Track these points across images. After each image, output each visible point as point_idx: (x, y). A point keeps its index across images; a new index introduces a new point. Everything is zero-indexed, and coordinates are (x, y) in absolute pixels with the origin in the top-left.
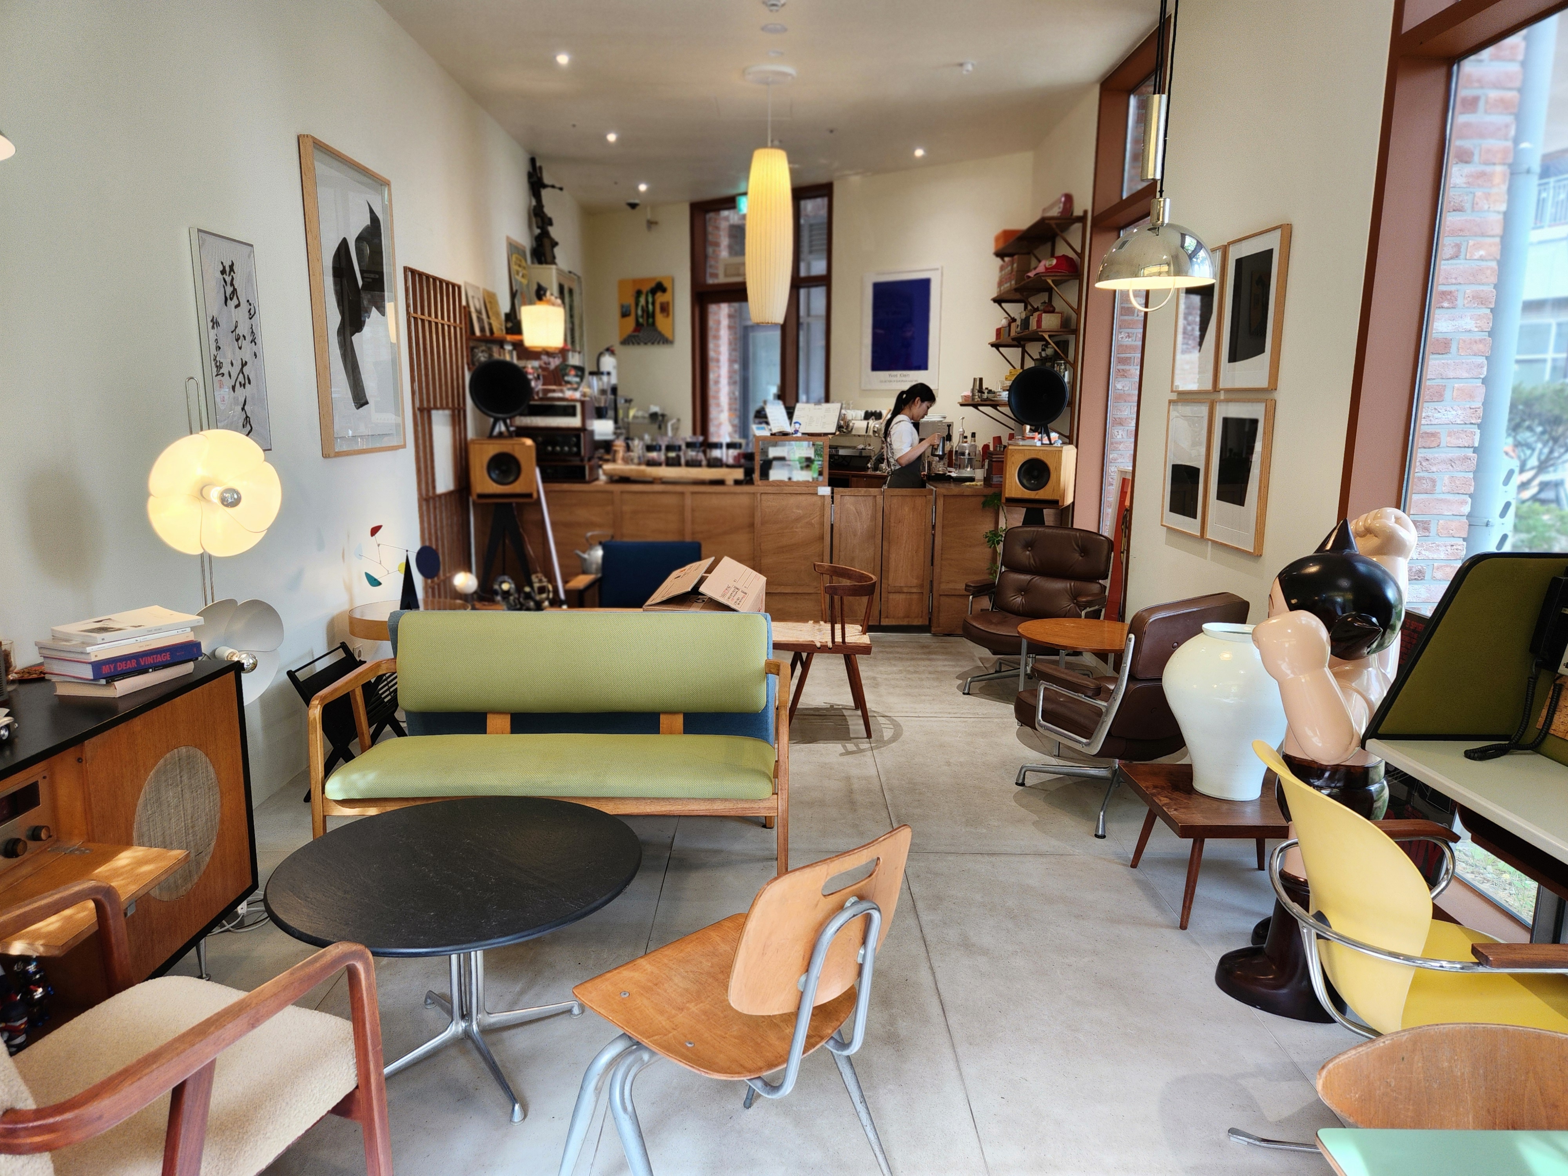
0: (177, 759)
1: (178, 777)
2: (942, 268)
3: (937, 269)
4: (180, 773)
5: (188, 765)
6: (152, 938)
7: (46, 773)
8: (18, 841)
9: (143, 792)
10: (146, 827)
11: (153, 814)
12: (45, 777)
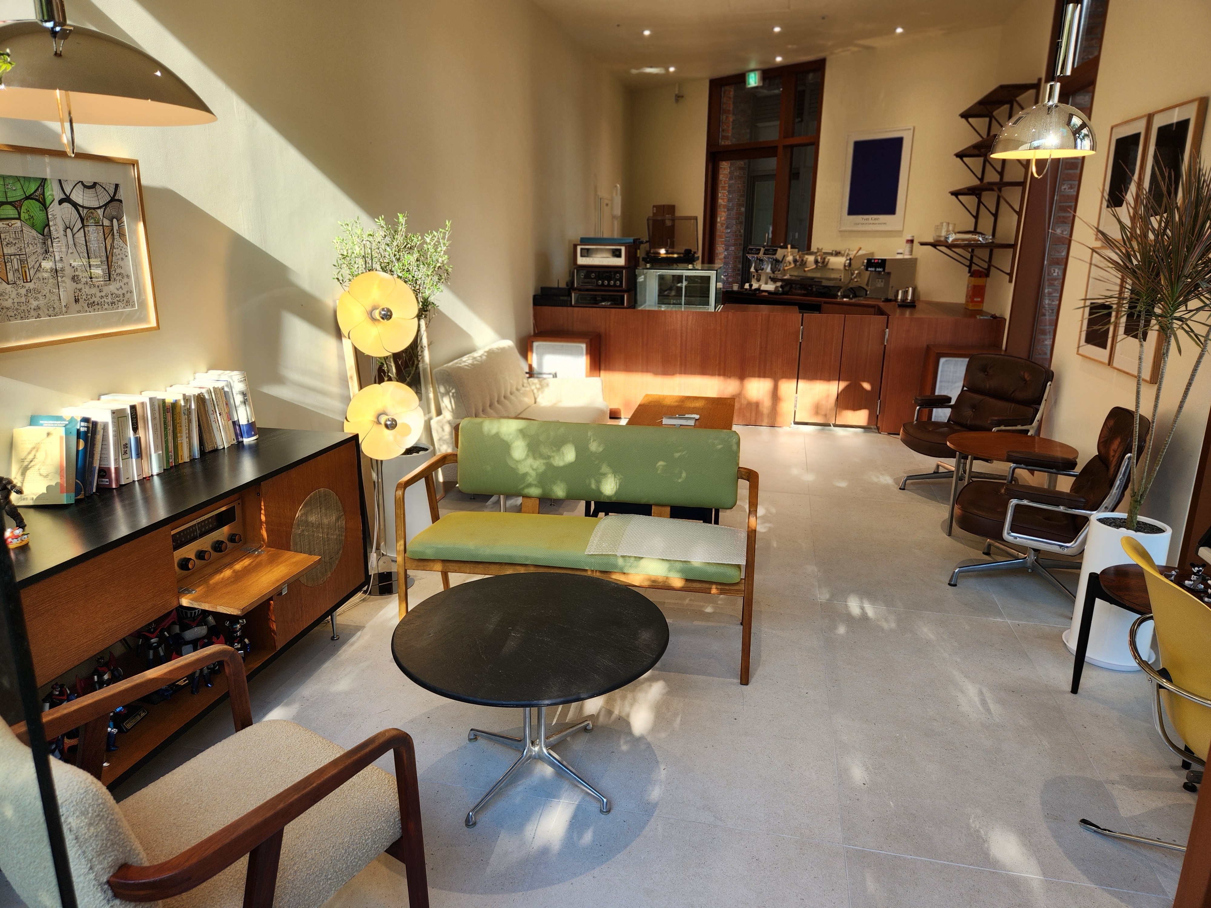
0: (318, 496)
1: (319, 508)
2: (914, 128)
3: (910, 129)
4: (320, 505)
5: (325, 500)
6: (302, 609)
7: (240, 501)
8: (222, 542)
9: (297, 515)
10: (298, 540)
11: (303, 531)
12: (239, 504)
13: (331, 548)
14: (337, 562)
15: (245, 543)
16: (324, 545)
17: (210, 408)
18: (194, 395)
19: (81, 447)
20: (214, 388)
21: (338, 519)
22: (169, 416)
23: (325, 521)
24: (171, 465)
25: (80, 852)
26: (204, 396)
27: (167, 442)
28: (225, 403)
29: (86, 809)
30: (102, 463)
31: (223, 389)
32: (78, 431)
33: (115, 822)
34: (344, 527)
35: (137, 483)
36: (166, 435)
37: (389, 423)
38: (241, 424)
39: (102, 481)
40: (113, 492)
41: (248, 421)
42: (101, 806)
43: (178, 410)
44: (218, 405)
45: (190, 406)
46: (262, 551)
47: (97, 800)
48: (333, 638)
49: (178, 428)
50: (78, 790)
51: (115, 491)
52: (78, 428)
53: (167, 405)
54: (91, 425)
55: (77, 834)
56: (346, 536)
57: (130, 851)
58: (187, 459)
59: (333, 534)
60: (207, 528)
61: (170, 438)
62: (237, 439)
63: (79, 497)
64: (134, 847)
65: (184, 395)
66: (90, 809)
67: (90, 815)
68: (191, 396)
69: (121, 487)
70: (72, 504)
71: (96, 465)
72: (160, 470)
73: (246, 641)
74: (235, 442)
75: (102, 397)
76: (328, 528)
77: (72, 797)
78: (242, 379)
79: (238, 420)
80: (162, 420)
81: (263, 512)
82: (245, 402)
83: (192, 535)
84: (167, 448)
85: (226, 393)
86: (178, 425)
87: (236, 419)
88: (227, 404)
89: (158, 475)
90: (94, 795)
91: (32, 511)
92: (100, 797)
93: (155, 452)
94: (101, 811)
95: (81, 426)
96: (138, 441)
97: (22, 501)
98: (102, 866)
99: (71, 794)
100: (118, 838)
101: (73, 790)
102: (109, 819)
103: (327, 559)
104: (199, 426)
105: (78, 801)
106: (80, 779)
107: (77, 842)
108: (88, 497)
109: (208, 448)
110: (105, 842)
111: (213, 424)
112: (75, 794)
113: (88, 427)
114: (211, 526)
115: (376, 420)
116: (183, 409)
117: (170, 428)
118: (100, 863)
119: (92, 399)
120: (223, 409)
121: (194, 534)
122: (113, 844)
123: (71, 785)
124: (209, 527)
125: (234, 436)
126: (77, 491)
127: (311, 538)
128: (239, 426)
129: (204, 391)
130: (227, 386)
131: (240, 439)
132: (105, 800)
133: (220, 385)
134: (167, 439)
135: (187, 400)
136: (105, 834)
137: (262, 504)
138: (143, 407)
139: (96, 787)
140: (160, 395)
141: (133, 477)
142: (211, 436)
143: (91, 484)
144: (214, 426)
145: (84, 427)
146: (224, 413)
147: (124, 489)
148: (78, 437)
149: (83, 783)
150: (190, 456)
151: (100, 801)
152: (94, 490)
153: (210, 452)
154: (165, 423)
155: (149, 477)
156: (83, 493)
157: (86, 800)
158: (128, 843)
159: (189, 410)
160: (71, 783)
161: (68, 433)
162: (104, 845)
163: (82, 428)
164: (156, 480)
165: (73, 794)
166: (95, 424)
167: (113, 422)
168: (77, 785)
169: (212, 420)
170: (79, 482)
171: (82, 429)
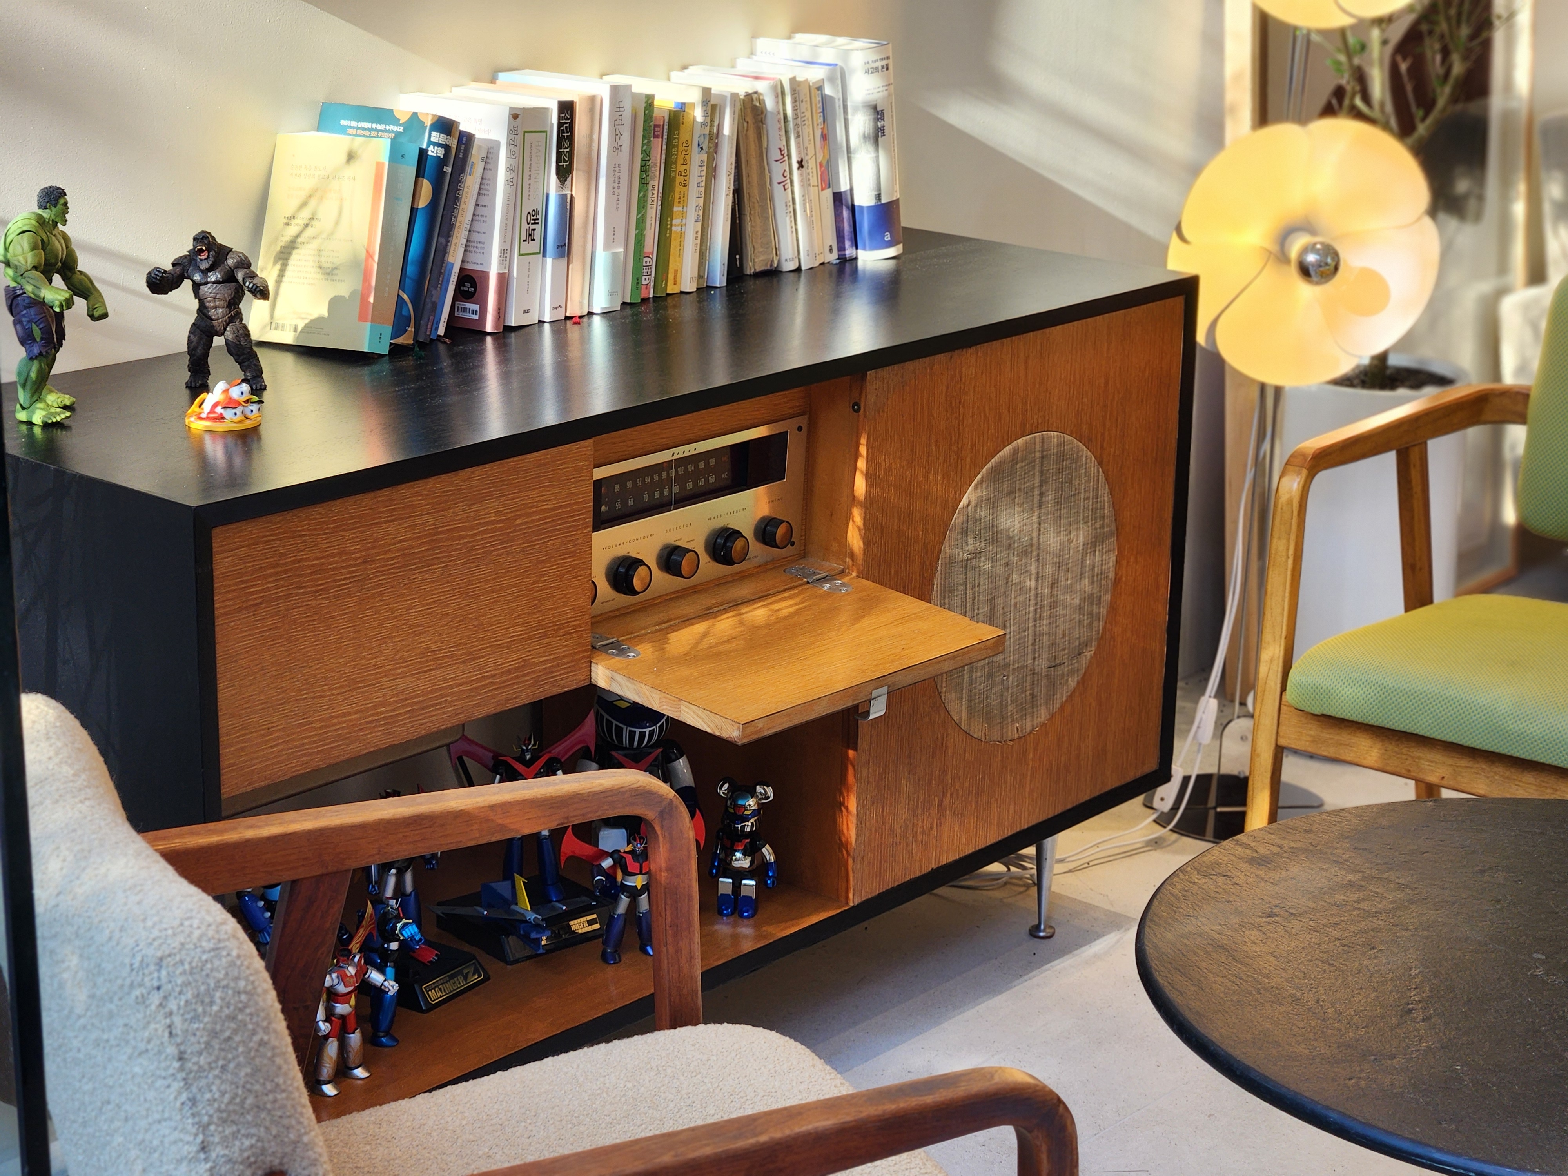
0: (1038, 455)
1: (1036, 492)
4: (1041, 486)
5: (1060, 471)
6: (941, 802)
7: (803, 421)
8: (737, 534)
9: (964, 501)
10: (960, 578)
11: (976, 554)
12: (800, 429)
13: (1060, 632)
14: (1072, 683)
15: (804, 554)
16: (1038, 618)
17: (774, 139)
18: (734, 96)
19: (423, 202)
20: (793, 80)
21: (1094, 545)
22: (658, 147)
23: (1052, 540)
24: (643, 296)
25: (184, 1097)
26: (762, 102)
27: (641, 223)
28: (818, 133)
29: (208, 990)
30: (472, 257)
31: (820, 88)
32: (423, 153)
33: (269, 1054)
34: (1112, 575)
35: (547, 327)
36: (642, 204)
37: (1311, 258)
38: (856, 203)
39: (464, 310)
40: (483, 341)
41: (879, 197)
42: (243, 997)
43: (684, 135)
44: (798, 136)
45: (720, 127)
46: (842, 585)
47: (237, 979)
48: (1034, 932)
49: (678, 188)
50: (200, 938)
51: (489, 339)
52: (424, 147)
53: (656, 114)
54: (454, 143)
55: (182, 1048)
56: (1113, 608)
57: (295, 1143)
58: (689, 286)
59: (1069, 589)
60: (701, 483)
61: (653, 213)
62: (841, 248)
63: (400, 340)
64: (306, 1139)
65: (706, 92)
66: (218, 994)
67: (215, 1008)
68: (725, 97)
69: (505, 332)
70: (381, 356)
71: (455, 258)
72: (611, 301)
73: (767, 852)
74: (833, 257)
75: (502, 76)
76: (1059, 565)
77: (184, 952)
78: (879, 64)
79: (851, 190)
80: (639, 157)
81: (862, 464)
82: (877, 136)
83: (657, 495)
84: (640, 241)
85: (826, 104)
86: (679, 179)
87: (844, 187)
88: (824, 137)
89: (606, 314)
90: (232, 964)
91: (288, 359)
92: (243, 975)
93: (606, 247)
94: (241, 1010)
95: (430, 143)
96: (567, 208)
97: (274, 332)
98: (226, 1152)
99: (183, 944)
100: (271, 1097)
101: (189, 936)
102: (256, 1038)
103: (1042, 664)
104: (738, 193)
105: (194, 964)
106: (209, 919)
107: (181, 1069)
108: (421, 345)
109: (754, 263)
110: (240, 1091)
111: (778, 190)
112: (191, 946)
113: (447, 148)
114: (712, 479)
115: (1275, 248)
116: (698, 132)
117: (656, 183)
118: (225, 1141)
119: (477, 80)
120: (811, 152)
121: (662, 493)
122: (258, 1108)
123: (187, 923)
124: (706, 480)
125: (831, 239)
126: (399, 326)
127: (1000, 583)
128: (853, 209)
129: (762, 87)
130: (832, 79)
131: (849, 252)
132: (255, 988)
133: (814, 75)
134: (645, 214)
135: (714, 107)
136: (242, 1074)
137: (863, 441)
138: (592, 110)
139: (239, 948)
140: (641, 86)
141: (541, 311)
142: (765, 229)
143: (436, 308)
144: (780, 196)
145: (439, 145)
146: (812, 165)
147: (513, 337)
148: (420, 173)
149: (213, 927)
150: (700, 277)
151: (242, 984)
152: (441, 331)
153: (757, 275)
154: (644, 169)
155: (581, 317)
156: (411, 329)
157: (212, 970)
158: (293, 1122)
159: (714, 138)
160: (188, 919)
161: (396, 155)
162: (238, 1100)
163: (431, 148)
164: (598, 326)
165: (187, 946)
166: (466, 140)
167: (511, 143)
168: (199, 928)
169: (777, 177)
170: (405, 297)
171: (434, 152)
